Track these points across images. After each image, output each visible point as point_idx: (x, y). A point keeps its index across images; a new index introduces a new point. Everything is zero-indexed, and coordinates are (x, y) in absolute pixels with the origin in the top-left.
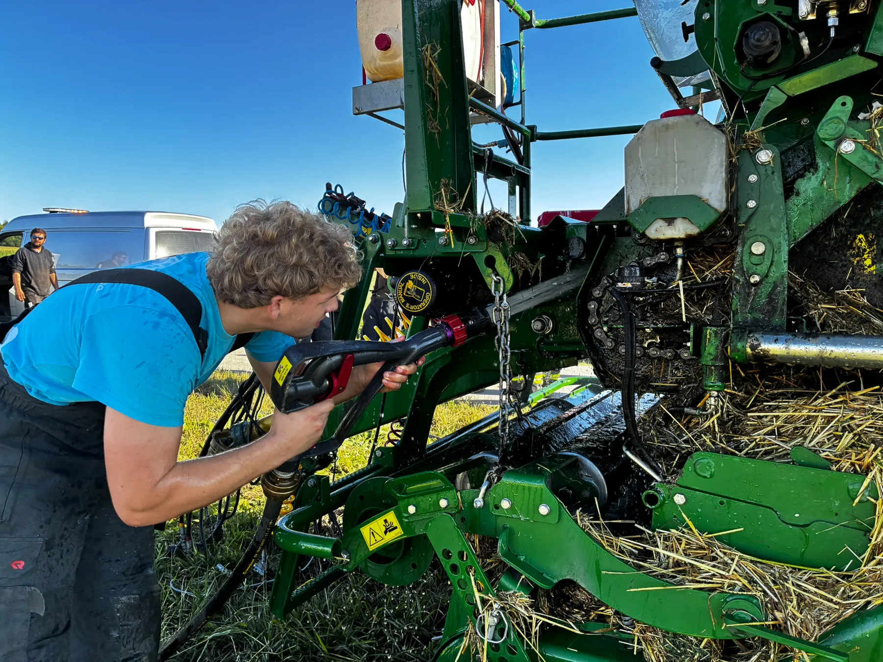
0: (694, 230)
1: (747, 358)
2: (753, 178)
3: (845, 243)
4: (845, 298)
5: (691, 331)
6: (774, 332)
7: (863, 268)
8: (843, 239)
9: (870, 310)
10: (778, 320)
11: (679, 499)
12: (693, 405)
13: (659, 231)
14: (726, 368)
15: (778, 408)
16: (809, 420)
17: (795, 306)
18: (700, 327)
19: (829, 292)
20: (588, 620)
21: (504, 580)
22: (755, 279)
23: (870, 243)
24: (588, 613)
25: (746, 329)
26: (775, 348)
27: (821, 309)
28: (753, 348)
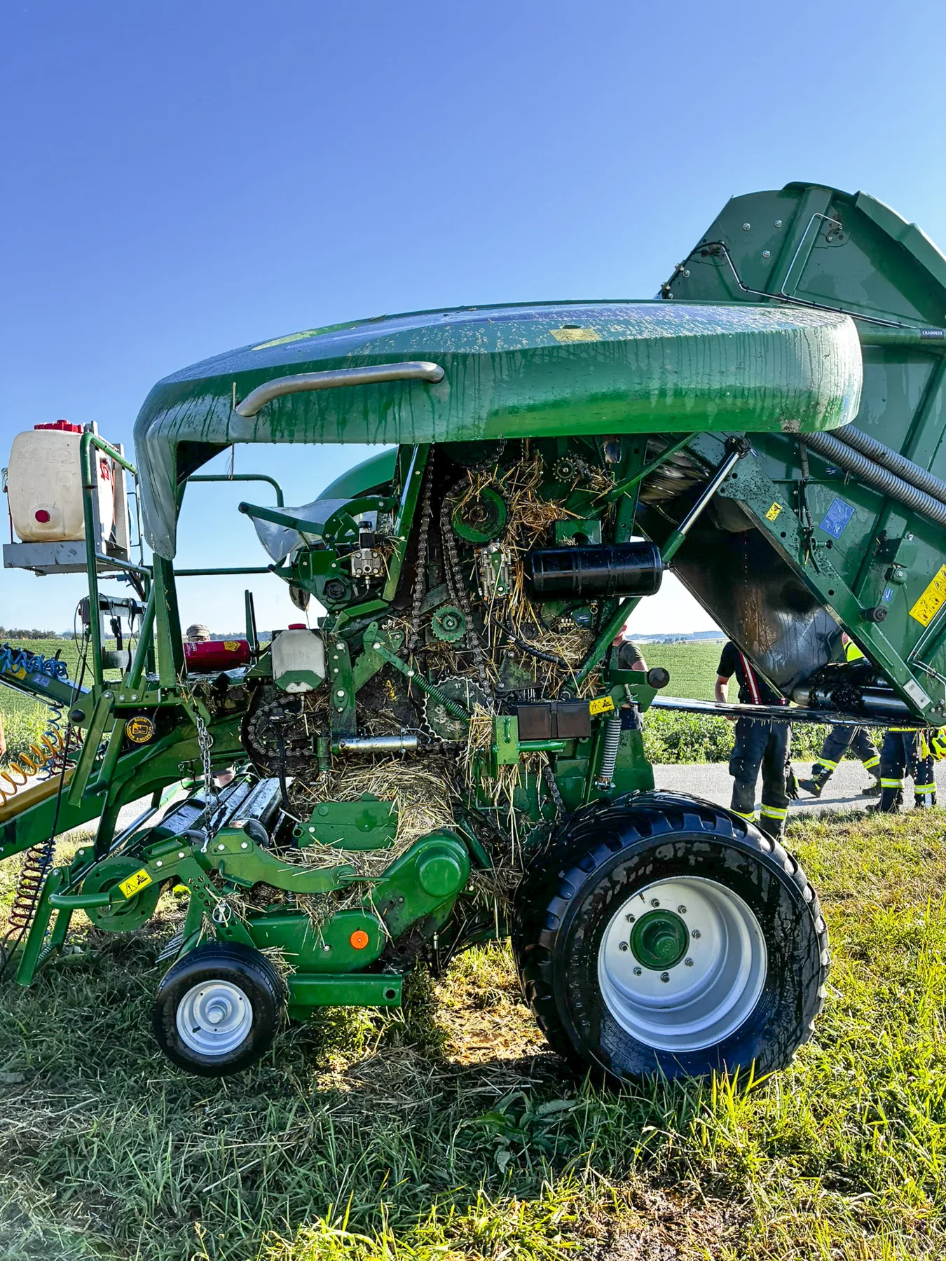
0: (310, 688)
1: (339, 752)
2: (336, 657)
3: (381, 686)
4: (383, 714)
5: (311, 740)
6: (351, 737)
7: (390, 697)
8: (380, 682)
9: (395, 720)
10: (353, 730)
11: (312, 830)
12: (314, 780)
13: (292, 688)
14: (330, 758)
15: (355, 776)
16: (370, 779)
17: (360, 721)
18: (316, 737)
19: (376, 713)
20: (270, 904)
21: (224, 889)
22: (341, 709)
23: (393, 685)
24: (269, 901)
25: (337, 737)
26: (352, 745)
27: (372, 723)
28: (342, 746)
